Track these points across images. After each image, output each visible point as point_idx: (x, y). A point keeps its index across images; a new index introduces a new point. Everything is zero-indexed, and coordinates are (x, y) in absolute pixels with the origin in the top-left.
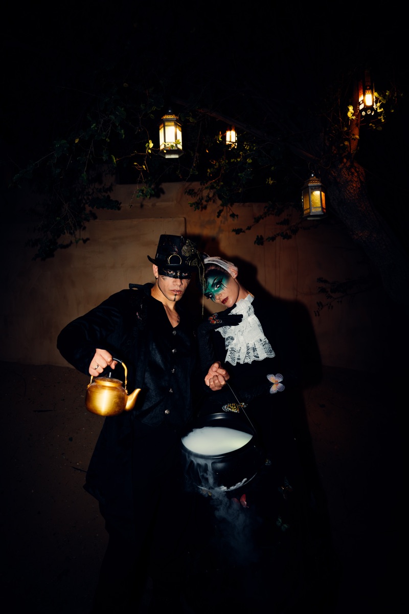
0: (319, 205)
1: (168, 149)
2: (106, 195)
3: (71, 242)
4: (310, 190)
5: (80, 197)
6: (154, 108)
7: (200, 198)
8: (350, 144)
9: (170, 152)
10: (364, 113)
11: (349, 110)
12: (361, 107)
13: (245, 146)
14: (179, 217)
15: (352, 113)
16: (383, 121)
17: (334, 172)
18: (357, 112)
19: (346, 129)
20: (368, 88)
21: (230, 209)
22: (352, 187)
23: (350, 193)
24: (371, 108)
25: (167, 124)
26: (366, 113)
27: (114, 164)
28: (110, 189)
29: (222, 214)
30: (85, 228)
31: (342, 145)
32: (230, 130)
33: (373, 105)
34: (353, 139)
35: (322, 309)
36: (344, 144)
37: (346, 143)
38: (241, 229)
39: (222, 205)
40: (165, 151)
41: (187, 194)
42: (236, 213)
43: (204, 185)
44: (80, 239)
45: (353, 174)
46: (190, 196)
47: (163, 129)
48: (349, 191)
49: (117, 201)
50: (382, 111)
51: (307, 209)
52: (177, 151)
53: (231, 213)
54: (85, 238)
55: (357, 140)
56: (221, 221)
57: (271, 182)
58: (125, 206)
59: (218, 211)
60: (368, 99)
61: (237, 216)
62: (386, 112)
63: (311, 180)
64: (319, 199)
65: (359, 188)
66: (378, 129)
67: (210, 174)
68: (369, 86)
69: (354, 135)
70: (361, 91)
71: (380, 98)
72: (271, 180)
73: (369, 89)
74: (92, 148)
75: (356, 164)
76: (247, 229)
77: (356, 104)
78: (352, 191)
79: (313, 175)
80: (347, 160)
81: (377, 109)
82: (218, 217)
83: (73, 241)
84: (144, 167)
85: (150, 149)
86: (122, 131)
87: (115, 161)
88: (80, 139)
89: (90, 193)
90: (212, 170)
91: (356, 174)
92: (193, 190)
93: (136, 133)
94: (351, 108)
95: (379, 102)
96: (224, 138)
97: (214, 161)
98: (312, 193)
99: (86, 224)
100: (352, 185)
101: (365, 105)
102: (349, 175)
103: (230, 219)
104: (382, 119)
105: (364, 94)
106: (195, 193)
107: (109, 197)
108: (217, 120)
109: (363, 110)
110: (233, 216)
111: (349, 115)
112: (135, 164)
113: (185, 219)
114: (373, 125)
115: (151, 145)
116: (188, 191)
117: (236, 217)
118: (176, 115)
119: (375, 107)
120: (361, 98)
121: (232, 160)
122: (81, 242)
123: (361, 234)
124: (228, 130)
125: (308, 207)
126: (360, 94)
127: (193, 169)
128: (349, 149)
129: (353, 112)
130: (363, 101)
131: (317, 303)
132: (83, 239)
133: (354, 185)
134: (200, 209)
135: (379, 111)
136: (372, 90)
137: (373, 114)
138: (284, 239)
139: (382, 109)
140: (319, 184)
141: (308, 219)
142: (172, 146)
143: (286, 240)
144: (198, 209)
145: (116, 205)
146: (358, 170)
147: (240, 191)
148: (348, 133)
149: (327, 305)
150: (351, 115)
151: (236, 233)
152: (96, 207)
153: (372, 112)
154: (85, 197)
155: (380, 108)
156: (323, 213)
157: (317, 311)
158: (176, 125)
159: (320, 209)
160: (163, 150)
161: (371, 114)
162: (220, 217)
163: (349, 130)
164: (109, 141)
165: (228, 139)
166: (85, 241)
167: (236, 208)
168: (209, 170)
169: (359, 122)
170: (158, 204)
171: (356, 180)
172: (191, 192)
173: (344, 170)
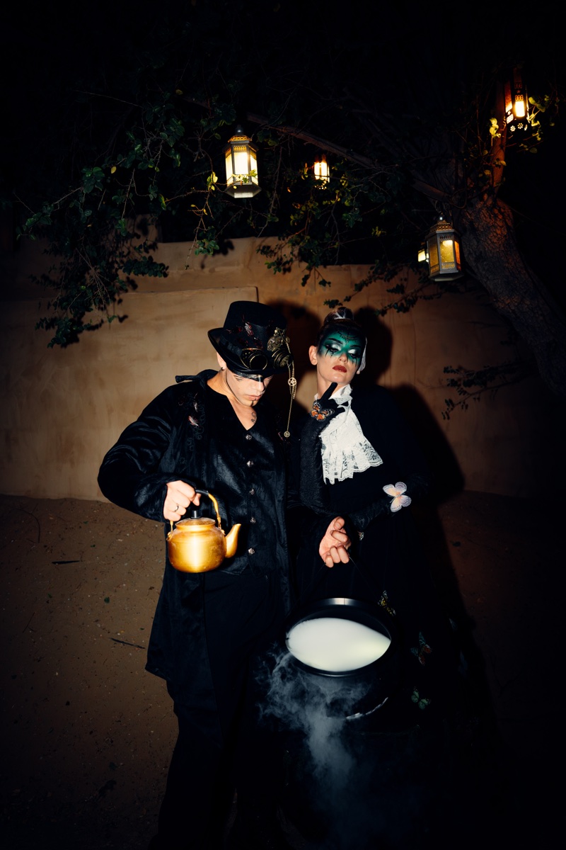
0: (452, 259)
1: (239, 184)
2: (147, 256)
3: (102, 321)
4: (438, 239)
5: (110, 260)
6: (222, 122)
7: (278, 259)
8: (492, 173)
9: (242, 188)
10: (513, 129)
11: (491, 125)
12: (510, 119)
13: (343, 182)
14: (249, 287)
15: (496, 129)
16: (539, 139)
17: (470, 215)
18: (503, 128)
19: (487, 152)
20: (519, 92)
21: (319, 274)
22: (495, 234)
23: (493, 243)
24: (524, 120)
25: (236, 148)
26: (516, 127)
27: (163, 206)
28: (154, 246)
29: (308, 281)
30: (120, 301)
31: (481, 175)
32: (320, 162)
33: (526, 116)
34: (498, 166)
35: (452, 409)
36: (484, 174)
37: (488, 173)
38: (337, 301)
39: (309, 269)
40: (235, 187)
41: (260, 252)
42: (327, 280)
43: (284, 240)
44: (114, 317)
45: (496, 216)
46: (265, 256)
47: (230, 156)
48: (491, 240)
49: (162, 265)
50: (538, 126)
51: (434, 266)
52: (250, 188)
53: (321, 279)
54: (121, 316)
55: (502, 169)
56: (307, 291)
57: (379, 233)
58: (174, 272)
59: (303, 277)
60: (518, 108)
61: (329, 283)
62: (544, 128)
63: (440, 225)
64: (452, 251)
65: (505, 236)
66: (531, 151)
67: (294, 222)
68: (520, 89)
69: (498, 160)
70: (509, 97)
71: (537, 105)
72: (379, 230)
73: (520, 94)
74: (132, 182)
75: (500, 203)
76: (345, 300)
77: (501, 116)
78: (495, 241)
79: (441, 219)
80: (489, 196)
81: (531, 122)
82: (304, 284)
83: (105, 319)
84: (205, 211)
85: (213, 184)
86: (177, 156)
87: (164, 202)
88: (117, 167)
89: (125, 254)
90: (296, 216)
91: (500, 217)
92: (269, 247)
93: (195, 160)
94: (494, 122)
95: (534, 113)
96: (311, 172)
97: (299, 205)
98: (441, 243)
99: (123, 296)
100: (496, 232)
101: (515, 117)
102: (490, 218)
103: (320, 288)
104: (538, 137)
105: (513, 102)
106: (272, 251)
107: (151, 258)
108: (305, 144)
109: (512, 123)
110: (323, 283)
111: (492, 131)
112: (193, 206)
113: (257, 288)
114: (525, 146)
115: (215, 179)
116: (261, 248)
117: (327, 285)
118: (249, 136)
119: (528, 118)
120: (509, 108)
121: (324, 203)
122: (116, 321)
123: (509, 301)
124: (316, 161)
125: (437, 263)
126: (507, 101)
127: (271, 215)
128: (491, 181)
129: (497, 127)
130: (512, 111)
131: (446, 401)
132: (119, 317)
133: (499, 232)
134: (282, 272)
135: (533, 125)
136: (525, 94)
137: (525, 129)
138: (398, 312)
139: (538, 122)
140: (451, 230)
141: (436, 280)
142: (245, 180)
143: (401, 313)
144: (279, 271)
145: (162, 270)
146: (502, 210)
147: (335, 246)
148: (488, 158)
149: (460, 403)
150: (495, 131)
151: (330, 307)
152: (134, 273)
153: (524, 127)
154: (118, 260)
155: (535, 122)
156: (457, 271)
157: (446, 413)
158: (249, 150)
159: (453, 266)
160: (232, 186)
161: (523, 129)
162: (306, 285)
163: (491, 153)
164: (158, 170)
165: (317, 172)
166: (121, 320)
167: (328, 273)
168: (292, 217)
169: (505, 141)
170: (217, 269)
171: (501, 224)
172: (266, 251)
173: (484, 211)
